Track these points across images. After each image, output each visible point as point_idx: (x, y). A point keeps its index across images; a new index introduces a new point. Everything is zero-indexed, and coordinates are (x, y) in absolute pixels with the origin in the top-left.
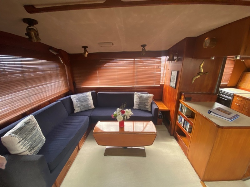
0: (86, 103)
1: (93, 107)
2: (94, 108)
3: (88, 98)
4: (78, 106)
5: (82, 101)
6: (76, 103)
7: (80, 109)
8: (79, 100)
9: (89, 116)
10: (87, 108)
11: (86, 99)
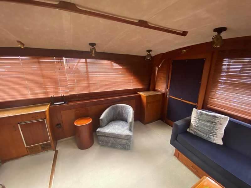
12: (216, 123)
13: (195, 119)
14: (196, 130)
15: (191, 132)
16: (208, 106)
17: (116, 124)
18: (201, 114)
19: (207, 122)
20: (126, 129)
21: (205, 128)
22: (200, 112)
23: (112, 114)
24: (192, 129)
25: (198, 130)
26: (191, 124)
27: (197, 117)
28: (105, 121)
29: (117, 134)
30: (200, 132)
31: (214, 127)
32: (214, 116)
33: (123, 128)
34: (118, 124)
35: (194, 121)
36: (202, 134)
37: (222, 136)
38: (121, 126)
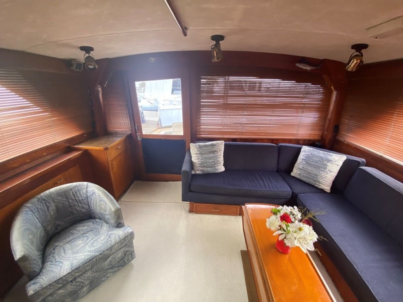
0: (314, 171)
1: (327, 188)
2: (329, 191)
3: (326, 165)
4: (299, 168)
5: (312, 163)
6: (301, 161)
7: (300, 174)
8: (308, 159)
9: (292, 192)
10: (313, 183)
11: (322, 165)
12: (217, 151)
13: (197, 155)
14: (201, 168)
15: (197, 172)
16: (198, 136)
17: (68, 240)
18: (200, 147)
19: (210, 153)
20: (108, 231)
21: (210, 161)
22: (199, 145)
23: (39, 225)
24: (198, 168)
25: (204, 167)
26: (194, 164)
27: (199, 153)
28: (35, 254)
29: (97, 254)
30: (206, 167)
31: (216, 156)
32: (213, 145)
33: (97, 233)
34: (75, 236)
35: (196, 158)
36: (209, 169)
37: (222, 162)
38: (90, 235)
